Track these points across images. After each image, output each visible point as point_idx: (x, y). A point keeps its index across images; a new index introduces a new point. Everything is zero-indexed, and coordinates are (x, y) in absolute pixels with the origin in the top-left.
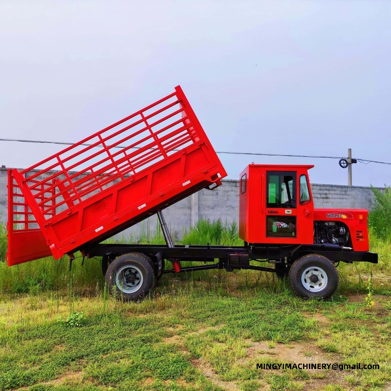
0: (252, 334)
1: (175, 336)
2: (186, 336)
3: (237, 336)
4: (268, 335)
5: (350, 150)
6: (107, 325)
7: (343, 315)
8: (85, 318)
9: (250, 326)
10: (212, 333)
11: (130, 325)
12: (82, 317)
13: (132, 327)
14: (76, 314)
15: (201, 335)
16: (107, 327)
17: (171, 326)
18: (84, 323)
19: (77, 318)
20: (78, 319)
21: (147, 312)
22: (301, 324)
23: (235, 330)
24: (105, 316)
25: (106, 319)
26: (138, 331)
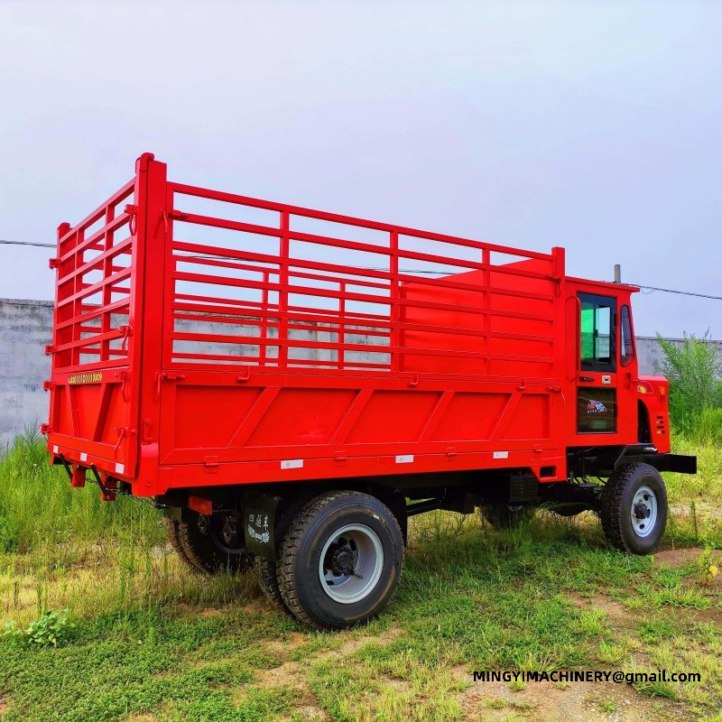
0: (467, 655)
1: (287, 665)
2: (313, 662)
3: (434, 661)
4: (504, 655)
5: (618, 267)
6: (126, 640)
7: (657, 597)
8: (73, 625)
9: (460, 633)
10: (374, 653)
11: (180, 638)
12: (64, 623)
13: (186, 643)
14: (51, 616)
15: (348, 658)
16: (124, 644)
17: (277, 637)
18: (69, 636)
19: (53, 624)
20: (56, 627)
21: (222, 602)
22: (573, 625)
23: (427, 645)
24: (122, 615)
25: (124, 625)
26: (199, 653)
